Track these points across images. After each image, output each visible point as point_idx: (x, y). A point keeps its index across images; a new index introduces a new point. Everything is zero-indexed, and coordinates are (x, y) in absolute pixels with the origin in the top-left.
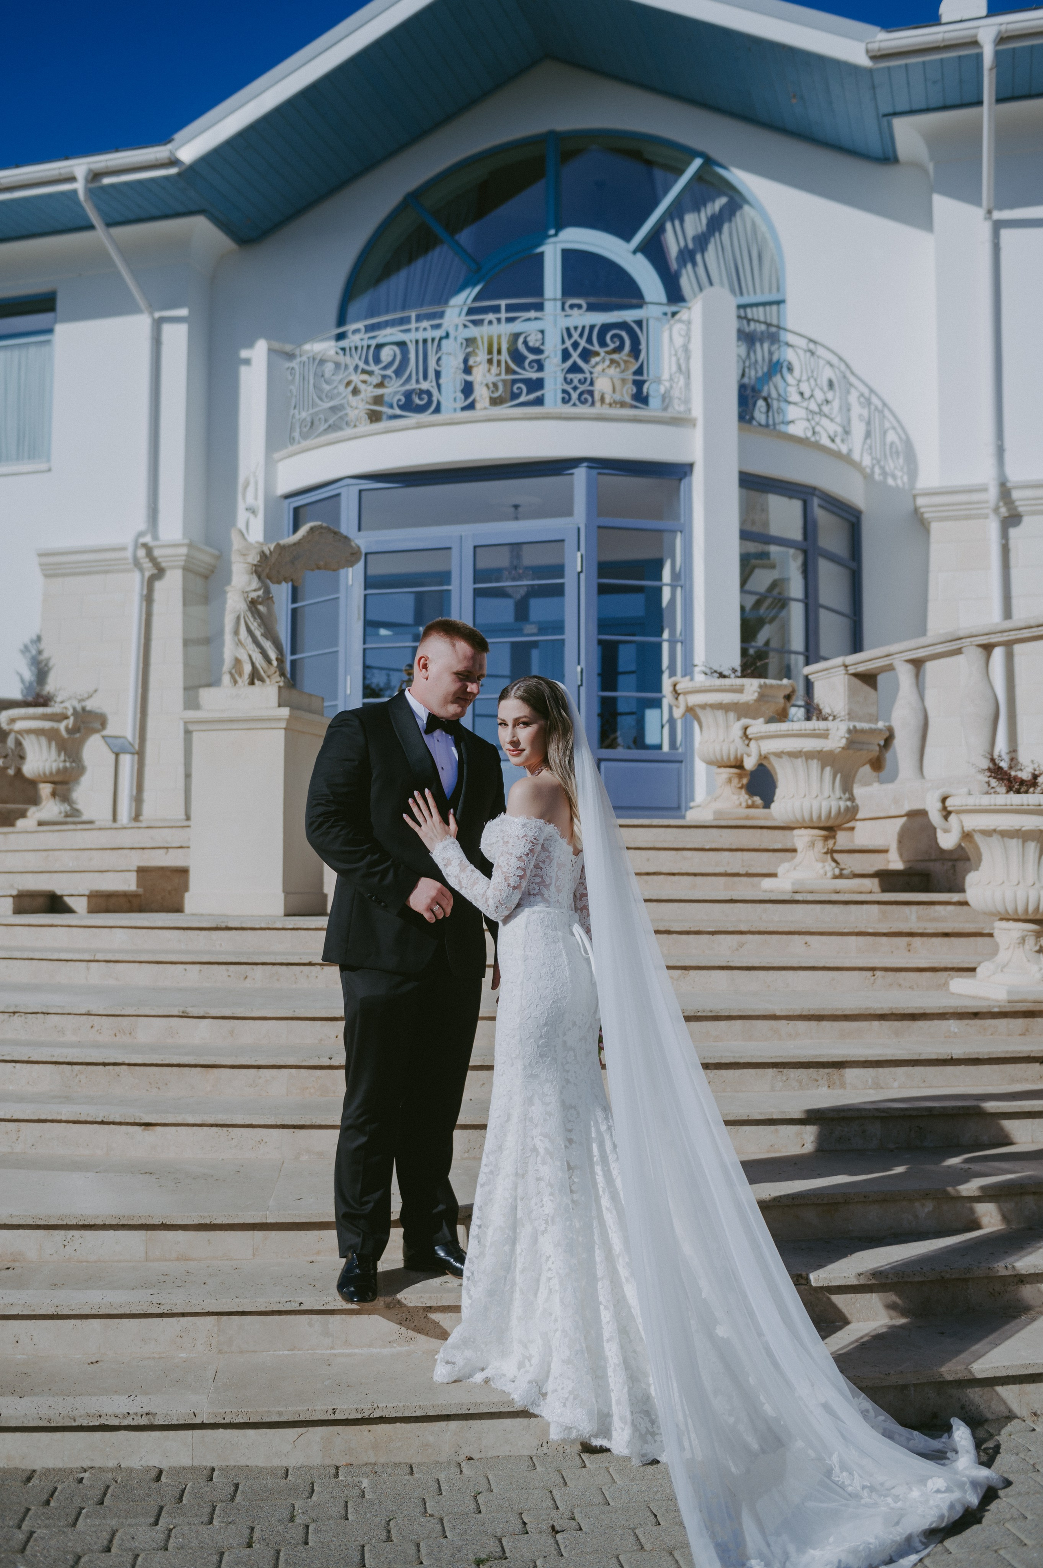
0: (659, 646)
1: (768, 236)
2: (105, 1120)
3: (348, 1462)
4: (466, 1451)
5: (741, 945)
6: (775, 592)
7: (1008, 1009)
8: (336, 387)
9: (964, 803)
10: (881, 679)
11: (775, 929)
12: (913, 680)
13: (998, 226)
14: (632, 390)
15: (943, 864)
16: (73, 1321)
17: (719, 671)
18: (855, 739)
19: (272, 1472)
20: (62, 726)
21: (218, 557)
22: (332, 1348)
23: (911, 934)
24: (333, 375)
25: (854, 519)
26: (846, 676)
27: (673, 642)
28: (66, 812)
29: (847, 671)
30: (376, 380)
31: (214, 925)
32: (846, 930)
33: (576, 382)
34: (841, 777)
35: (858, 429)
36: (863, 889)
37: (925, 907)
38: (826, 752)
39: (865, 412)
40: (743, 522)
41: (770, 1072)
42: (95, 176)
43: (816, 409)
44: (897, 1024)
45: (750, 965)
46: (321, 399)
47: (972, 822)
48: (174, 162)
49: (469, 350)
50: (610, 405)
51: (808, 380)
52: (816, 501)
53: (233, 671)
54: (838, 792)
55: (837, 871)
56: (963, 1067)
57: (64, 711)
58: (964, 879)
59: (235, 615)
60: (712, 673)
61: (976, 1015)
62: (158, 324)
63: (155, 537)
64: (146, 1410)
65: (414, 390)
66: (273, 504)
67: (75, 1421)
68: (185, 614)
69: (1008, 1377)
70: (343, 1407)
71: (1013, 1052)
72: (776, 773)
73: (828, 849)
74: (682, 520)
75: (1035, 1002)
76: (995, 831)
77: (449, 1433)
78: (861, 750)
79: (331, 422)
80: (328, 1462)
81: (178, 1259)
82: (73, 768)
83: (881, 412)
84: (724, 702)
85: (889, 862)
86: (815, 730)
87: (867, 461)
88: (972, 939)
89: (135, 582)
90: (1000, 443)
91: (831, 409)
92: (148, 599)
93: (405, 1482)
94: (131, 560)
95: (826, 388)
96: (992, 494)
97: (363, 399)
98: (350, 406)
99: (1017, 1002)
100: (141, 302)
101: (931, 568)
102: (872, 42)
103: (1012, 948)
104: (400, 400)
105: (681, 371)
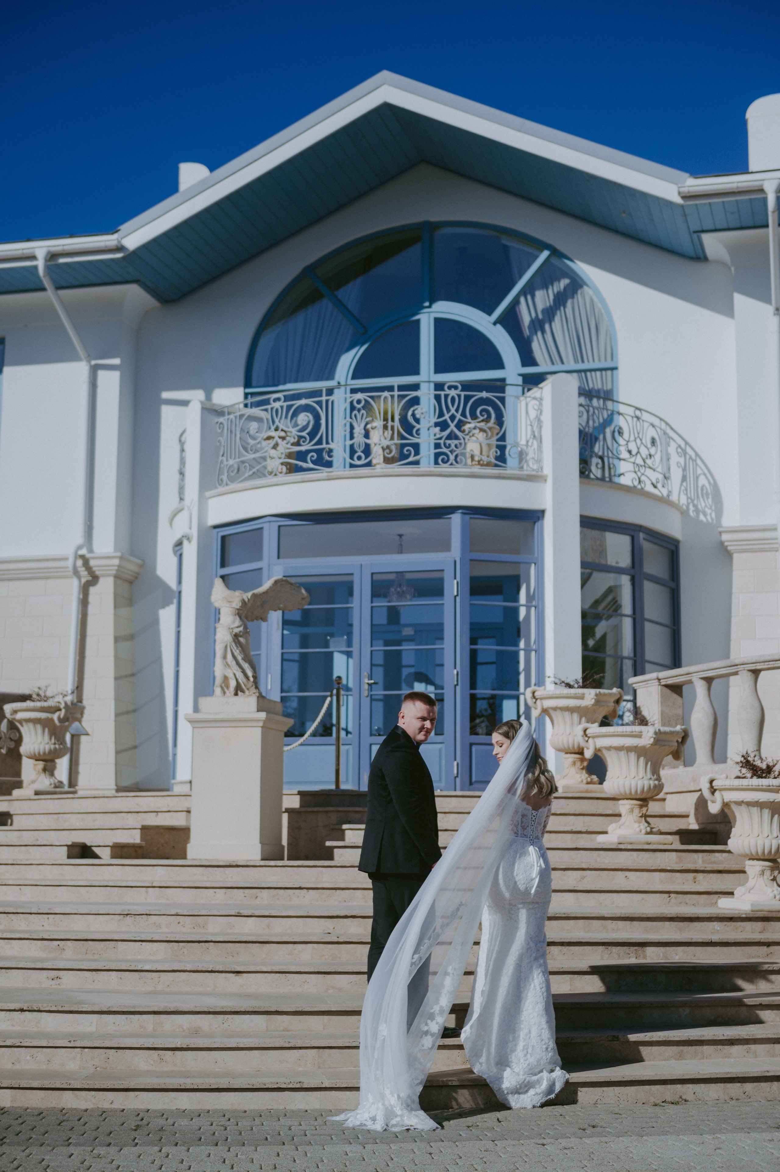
0: (516, 655)
1: (603, 311)
2: (213, 970)
5: (583, 878)
6: (610, 598)
7: (751, 916)
8: (259, 443)
9: (723, 784)
10: (685, 688)
11: (606, 867)
12: (706, 692)
14: (496, 452)
15: (725, 826)
17: (566, 682)
18: (660, 738)
20: (55, 717)
21: (141, 566)
23: (697, 871)
24: (257, 432)
25: (673, 548)
26: (660, 686)
27: (528, 651)
28: (55, 784)
29: (660, 682)
32: (653, 868)
33: (453, 446)
34: (651, 765)
35: (676, 474)
36: (667, 842)
37: (708, 854)
38: (641, 747)
39: (682, 460)
40: (584, 552)
41: (601, 948)
42: (52, 256)
43: (641, 462)
44: (681, 924)
45: (588, 889)
46: (246, 450)
47: (729, 796)
48: (120, 248)
49: (368, 419)
50: (479, 464)
51: (635, 440)
52: (642, 535)
53: (223, 685)
54: (649, 775)
55: (649, 829)
56: (718, 947)
57: (58, 704)
58: (730, 835)
59: (224, 645)
60: (561, 683)
61: (731, 919)
62: (94, 370)
63: (91, 551)
64: (299, 1081)
65: (323, 449)
66: (205, 532)
68: (115, 614)
69: (717, 1078)
71: (749, 939)
72: (606, 761)
73: (642, 814)
74: (536, 555)
75: (769, 911)
76: (742, 802)
78: (664, 745)
79: (255, 470)
82: (60, 749)
83: (694, 461)
84: (570, 706)
85: (689, 824)
86: (637, 732)
87: (683, 500)
88: (737, 875)
89: (74, 586)
91: (654, 461)
92: (84, 602)
94: (71, 569)
95: (649, 445)
97: (282, 453)
98: (270, 457)
99: (757, 911)
100: (82, 353)
101: (734, 590)
102: (682, 187)
103: (756, 878)
104: (313, 456)
105: (534, 436)
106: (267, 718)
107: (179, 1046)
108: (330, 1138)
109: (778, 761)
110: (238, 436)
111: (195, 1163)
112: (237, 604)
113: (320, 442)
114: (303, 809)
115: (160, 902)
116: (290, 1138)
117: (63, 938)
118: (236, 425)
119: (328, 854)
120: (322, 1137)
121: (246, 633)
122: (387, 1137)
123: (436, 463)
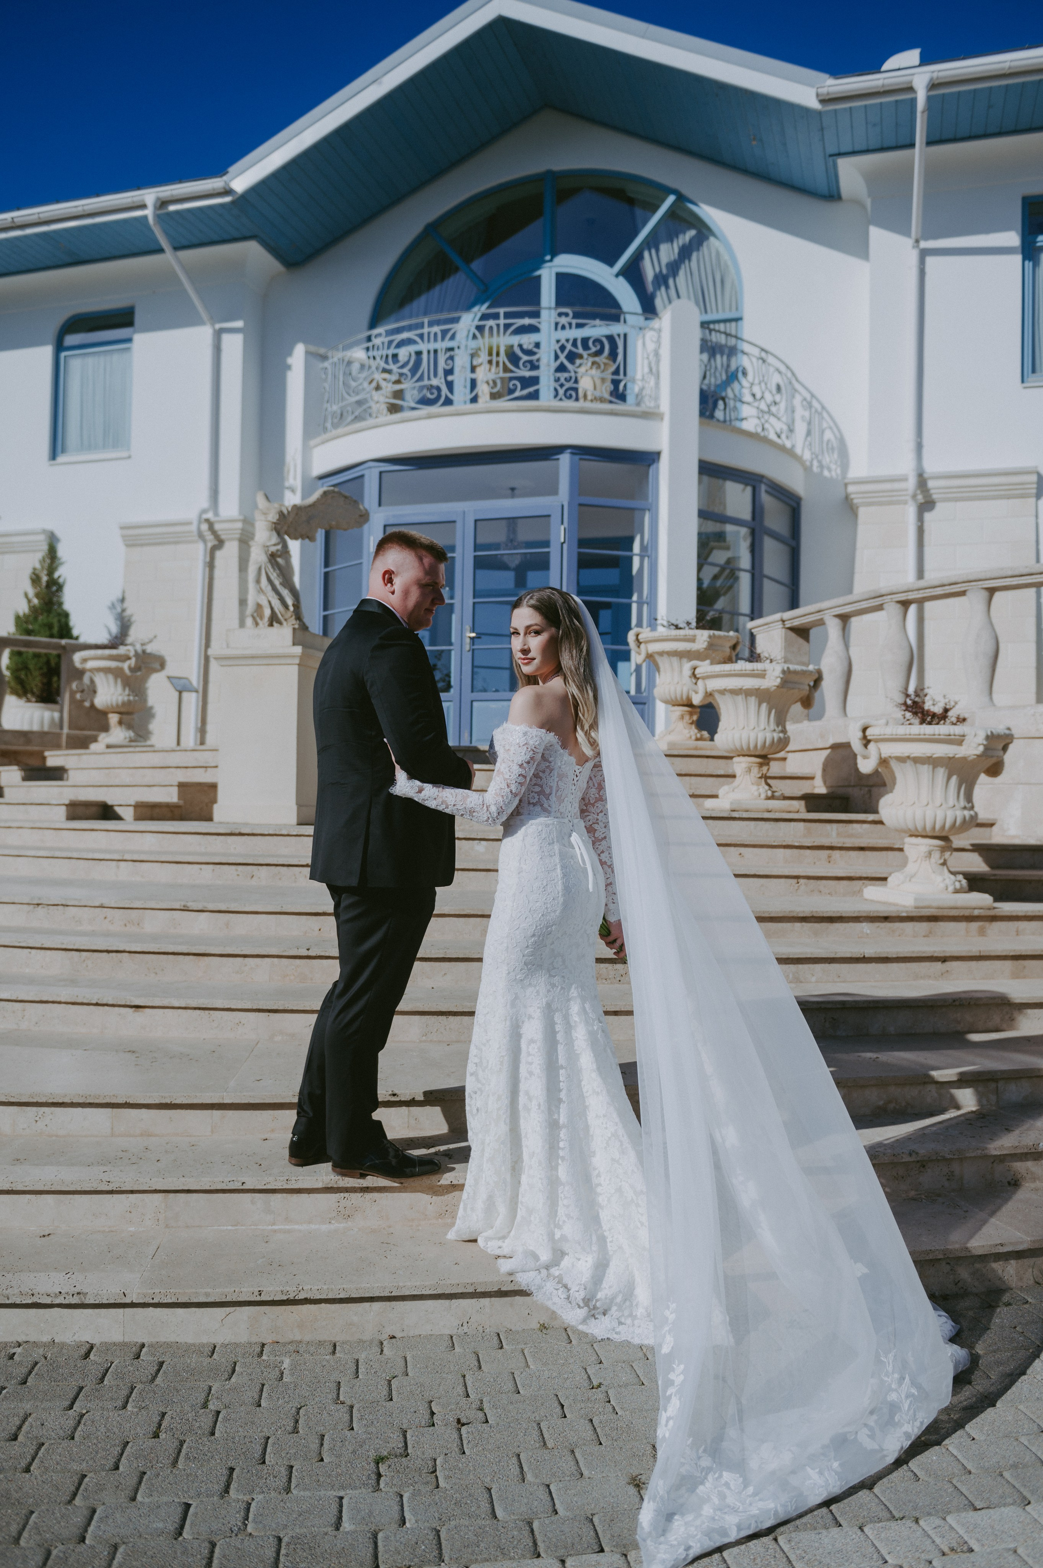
0: (629, 607)
1: (729, 263)
2: (99, 1002)
3: (275, 1339)
4: (389, 1331)
7: (914, 914)
8: (361, 384)
9: (882, 733)
10: (813, 633)
12: (840, 633)
13: (924, 254)
14: (611, 388)
15: (861, 789)
17: (676, 624)
18: (788, 679)
19: (197, 1349)
20: (126, 666)
22: (274, 1224)
23: (832, 848)
24: (359, 374)
25: (795, 505)
26: (784, 630)
27: (640, 604)
28: (130, 738)
29: (784, 625)
30: (394, 377)
31: (228, 831)
32: (775, 844)
33: (563, 380)
34: (775, 713)
35: (801, 428)
36: (792, 809)
37: (844, 825)
38: (764, 689)
39: (807, 414)
40: (702, 501)
42: (163, 204)
43: (765, 408)
44: (817, 925)
46: (349, 394)
47: (889, 750)
48: (228, 192)
50: (592, 401)
51: (760, 384)
52: (763, 488)
53: (255, 615)
54: (773, 725)
55: (770, 793)
56: (872, 966)
57: (128, 653)
58: (878, 802)
59: (257, 566)
60: (671, 626)
61: (886, 919)
62: (218, 334)
63: (216, 514)
64: (77, 1290)
65: (426, 386)
66: (308, 484)
67: (8, 1299)
70: (268, 1289)
71: (917, 952)
72: (719, 709)
73: (762, 775)
74: (650, 500)
75: (938, 908)
76: (908, 757)
77: (372, 1313)
78: (793, 689)
79: (357, 413)
80: (254, 1339)
81: (142, 1135)
83: (820, 414)
84: (679, 650)
85: (815, 787)
86: (754, 670)
87: (807, 456)
88: (884, 853)
89: (199, 551)
90: (919, 440)
91: (779, 410)
93: (324, 1363)
94: (196, 533)
95: (774, 390)
96: (911, 483)
97: (384, 393)
99: (922, 908)
100: (204, 315)
101: (860, 544)
102: (821, 87)
103: (919, 861)
104: (414, 395)
105: (652, 372)
106: (303, 653)
109: (956, 703)
110: (341, 379)
113: (421, 379)
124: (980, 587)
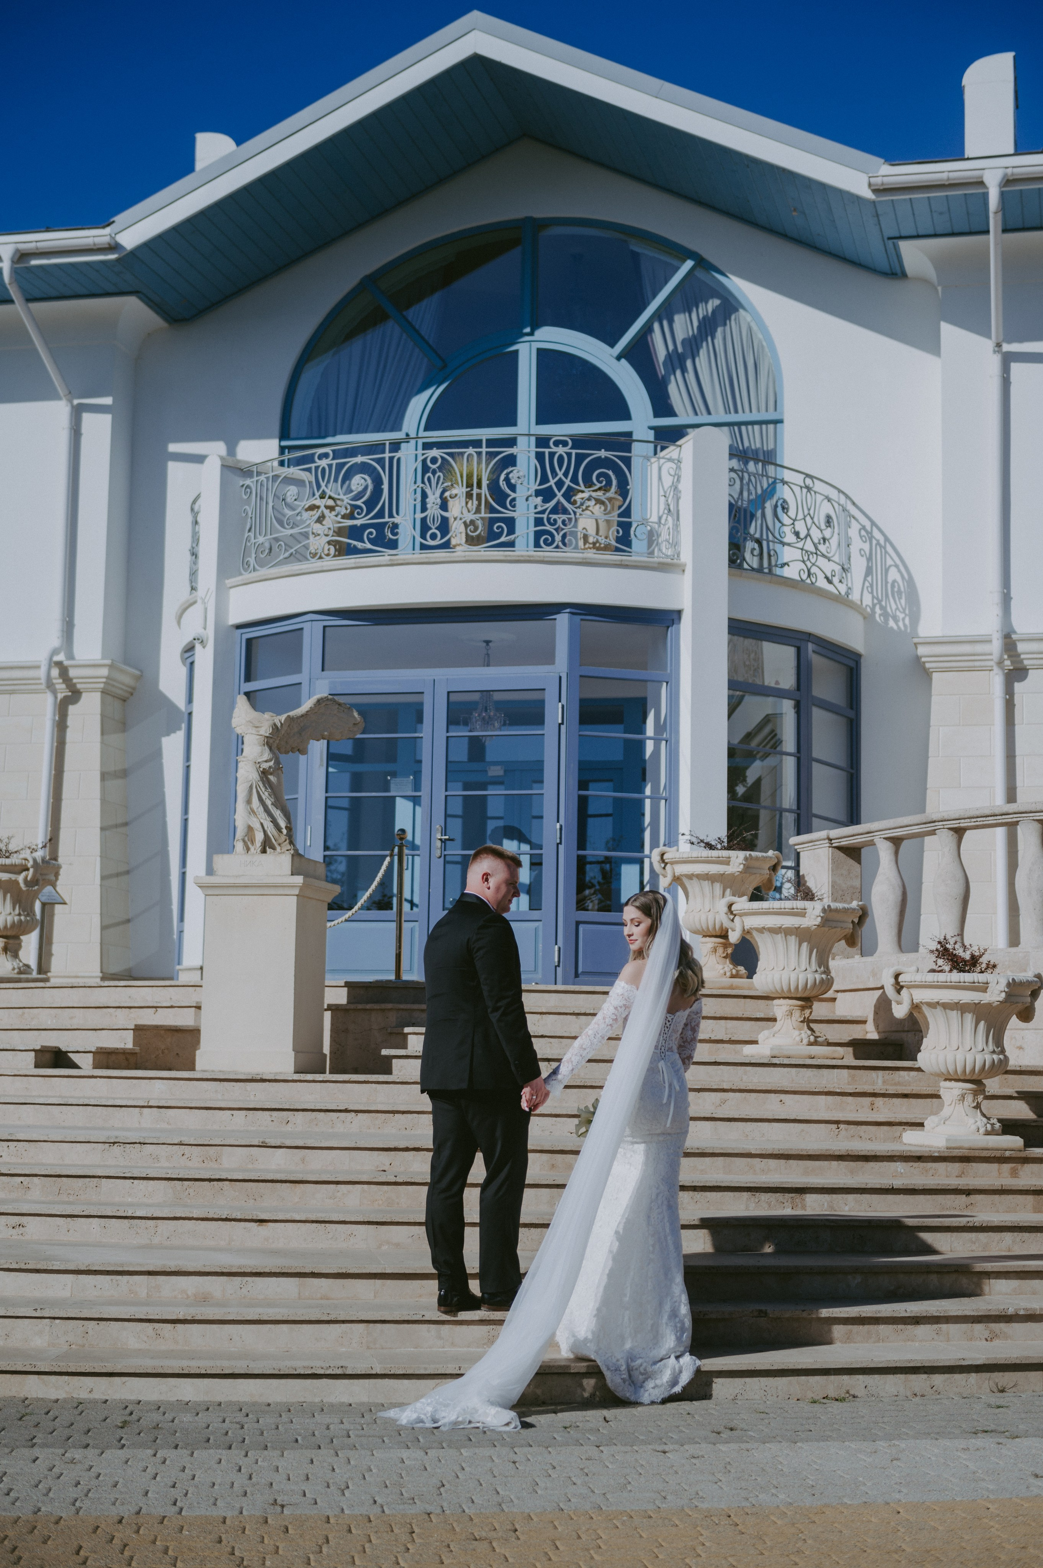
0: (640, 804)
1: (764, 344)
2: (228, 1217)
5: (724, 1102)
6: (767, 730)
7: (946, 1154)
8: (299, 514)
9: (913, 980)
10: (863, 854)
11: (754, 1087)
12: (893, 858)
13: (1008, 359)
14: (618, 532)
16: (269, 1326)
17: (705, 841)
18: (829, 917)
20: (21, 878)
21: (139, 678)
22: (443, 1347)
23: (874, 1095)
24: (295, 500)
25: (852, 664)
26: (831, 849)
27: (655, 799)
28: (19, 968)
29: (831, 844)
32: (816, 1090)
33: (559, 522)
34: (817, 953)
35: (858, 566)
36: (836, 1056)
37: (890, 1072)
38: (804, 928)
39: (866, 547)
40: (733, 669)
41: (745, 1194)
42: (21, 257)
43: (811, 548)
44: (852, 1164)
45: (730, 1116)
46: (281, 523)
47: (920, 996)
48: (114, 247)
49: (446, 484)
50: (594, 548)
51: (804, 518)
52: (811, 646)
53: (246, 839)
54: (814, 966)
55: (812, 1039)
56: (899, 1194)
57: (24, 862)
60: (698, 843)
61: (919, 1158)
62: (77, 412)
63: (71, 656)
65: (385, 524)
66: (224, 633)
68: (102, 742)
69: (896, 1368)
71: (942, 1185)
72: (758, 947)
73: (805, 1018)
74: (669, 671)
75: (970, 1149)
76: (938, 1003)
78: (835, 927)
79: (292, 550)
81: (321, 1299)
82: (27, 922)
83: (883, 547)
84: (711, 873)
85: (867, 1033)
86: (793, 909)
87: (867, 600)
88: (929, 1100)
89: (47, 704)
91: (829, 547)
92: (61, 726)
94: (43, 680)
95: (823, 526)
96: (996, 646)
97: (329, 529)
98: (313, 533)
99: (954, 1148)
100: (60, 389)
101: (932, 723)
102: (874, 177)
103: (953, 1104)
104: (371, 533)
105: (669, 510)
106: (304, 884)
107: (181, 1317)
108: (381, 1440)
109: (986, 950)
110: (271, 504)
111: (201, 1471)
112: (266, 730)
113: (380, 514)
114: (352, 1006)
115: (158, 1126)
116: (328, 1440)
117: (27, 1172)
118: (267, 489)
119: (384, 1067)
120: (370, 1439)
121: (278, 768)
122: (457, 1440)
123: (537, 545)
124: (1031, 818)
